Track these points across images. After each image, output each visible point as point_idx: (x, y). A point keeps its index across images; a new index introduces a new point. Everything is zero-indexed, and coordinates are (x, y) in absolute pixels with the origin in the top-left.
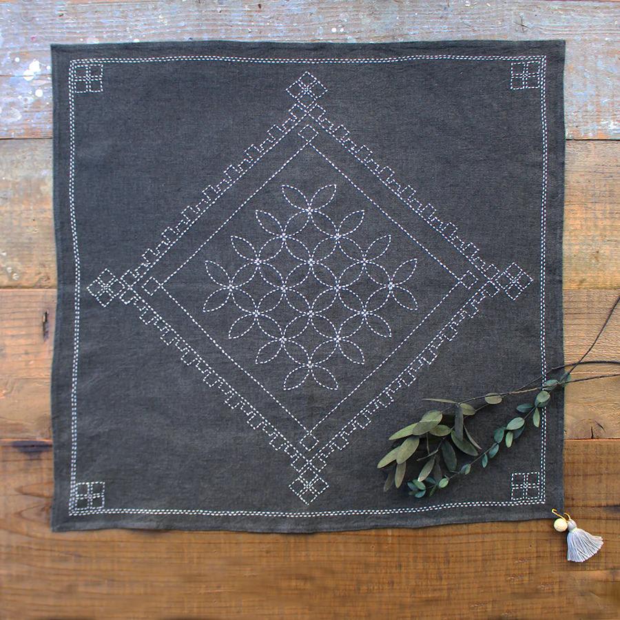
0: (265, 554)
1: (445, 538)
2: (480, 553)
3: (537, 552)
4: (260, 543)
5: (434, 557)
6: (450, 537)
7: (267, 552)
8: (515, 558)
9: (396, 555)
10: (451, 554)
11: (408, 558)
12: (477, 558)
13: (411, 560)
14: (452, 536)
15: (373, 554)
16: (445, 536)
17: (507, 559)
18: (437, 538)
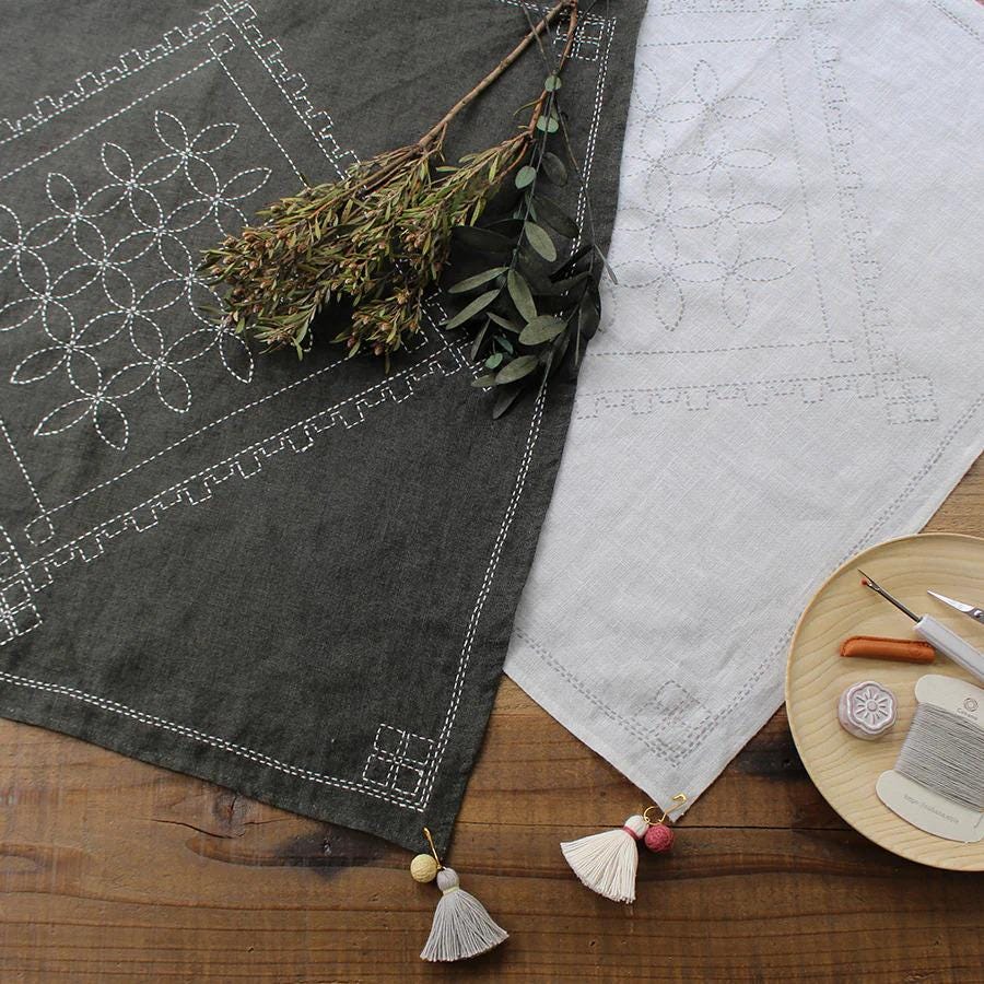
0: (357, 956)
1: (750, 925)
2: (827, 959)
3: (952, 956)
4: (349, 931)
5: (729, 968)
6: (761, 923)
7: (365, 952)
8: (908, 971)
9: (645, 961)
10: (764, 960)
11: (671, 967)
12: (822, 969)
13: (677, 972)
14: (764, 918)
15: (594, 958)
16: (749, 919)
17: (889, 972)
18: (730, 924)
